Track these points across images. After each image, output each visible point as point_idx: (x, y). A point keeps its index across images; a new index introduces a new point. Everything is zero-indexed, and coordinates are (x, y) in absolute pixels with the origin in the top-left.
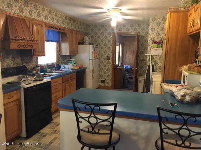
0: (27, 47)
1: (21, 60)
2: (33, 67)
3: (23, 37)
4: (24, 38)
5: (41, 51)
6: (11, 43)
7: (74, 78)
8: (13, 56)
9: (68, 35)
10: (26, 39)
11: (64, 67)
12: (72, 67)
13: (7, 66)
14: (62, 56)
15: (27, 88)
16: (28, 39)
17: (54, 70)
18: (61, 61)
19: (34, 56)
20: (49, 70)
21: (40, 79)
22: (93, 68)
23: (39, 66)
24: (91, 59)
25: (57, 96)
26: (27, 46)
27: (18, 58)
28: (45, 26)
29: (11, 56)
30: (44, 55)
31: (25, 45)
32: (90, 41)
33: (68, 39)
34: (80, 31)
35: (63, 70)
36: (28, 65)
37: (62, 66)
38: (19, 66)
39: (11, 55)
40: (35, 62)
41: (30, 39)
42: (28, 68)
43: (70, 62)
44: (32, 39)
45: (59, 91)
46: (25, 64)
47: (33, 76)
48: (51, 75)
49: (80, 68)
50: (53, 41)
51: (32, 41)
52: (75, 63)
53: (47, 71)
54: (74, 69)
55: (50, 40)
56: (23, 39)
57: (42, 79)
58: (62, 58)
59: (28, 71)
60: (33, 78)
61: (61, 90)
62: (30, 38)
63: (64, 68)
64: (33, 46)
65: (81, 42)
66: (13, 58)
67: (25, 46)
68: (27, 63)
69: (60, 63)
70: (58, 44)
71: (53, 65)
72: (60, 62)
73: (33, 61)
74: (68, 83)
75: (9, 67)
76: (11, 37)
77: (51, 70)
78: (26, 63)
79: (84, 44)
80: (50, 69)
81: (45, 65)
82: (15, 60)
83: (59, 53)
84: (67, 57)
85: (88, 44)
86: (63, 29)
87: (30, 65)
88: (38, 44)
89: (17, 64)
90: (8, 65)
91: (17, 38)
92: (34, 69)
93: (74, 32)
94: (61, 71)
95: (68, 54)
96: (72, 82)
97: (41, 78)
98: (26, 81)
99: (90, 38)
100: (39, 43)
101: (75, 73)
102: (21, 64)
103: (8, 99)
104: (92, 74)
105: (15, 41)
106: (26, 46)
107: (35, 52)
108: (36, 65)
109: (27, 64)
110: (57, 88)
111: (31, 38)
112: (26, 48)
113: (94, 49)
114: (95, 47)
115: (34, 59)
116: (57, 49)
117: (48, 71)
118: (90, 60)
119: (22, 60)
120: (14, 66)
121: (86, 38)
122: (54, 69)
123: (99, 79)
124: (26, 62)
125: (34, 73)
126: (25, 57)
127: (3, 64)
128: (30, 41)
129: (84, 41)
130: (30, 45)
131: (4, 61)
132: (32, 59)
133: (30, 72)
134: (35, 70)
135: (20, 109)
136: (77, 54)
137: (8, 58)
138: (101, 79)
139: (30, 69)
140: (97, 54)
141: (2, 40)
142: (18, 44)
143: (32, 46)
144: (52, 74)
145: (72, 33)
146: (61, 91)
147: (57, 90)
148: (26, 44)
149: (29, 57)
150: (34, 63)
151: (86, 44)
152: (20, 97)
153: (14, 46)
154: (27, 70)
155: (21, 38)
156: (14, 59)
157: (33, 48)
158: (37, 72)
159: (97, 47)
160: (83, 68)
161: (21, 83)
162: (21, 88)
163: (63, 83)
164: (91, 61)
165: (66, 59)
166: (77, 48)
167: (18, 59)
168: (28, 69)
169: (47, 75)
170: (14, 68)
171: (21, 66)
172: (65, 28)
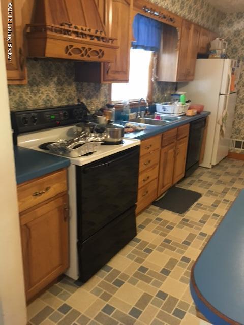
0: (89, 56)
1: (77, 89)
2: (100, 107)
3: (79, 27)
4: (82, 30)
5: (120, 70)
6: (48, 40)
7: (186, 137)
8: (58, 79)
9: (179, 34)
10: (87, 32)
11: (164, 108)
12: (181, 110)
13: (46, 102)
14: (159, 83)
15: (83, 165)
16: (93, 32)
17: (143, 116)
18: (158, 94)
19: (104, 81)
20: (132, 115)
21: (116, 140)
22: (224, 114)
23: (112, 106)
24: (223, 92)
25: (148, 178)
26: (89, 53)
27: (70, 84)
28: (134, 5)
29: (55, 79)
30: (126, 81)
31: (84, 48)
32: (224, 50)
33: (179, 43)
34: (204, 25)
35: (162, 115)
36: (91, 102)
37: (159, 106)
38: (71, 103)
39: (54, 76)
40: (106, 96)
41: (98, 34)
42: (89, 109)
43: (177, 97)
44: (103, 35)
45: (153, 167)
46: (84, 100)
47: (100, 131)
48: (139, 128)
49: (198, 113)
50: (146, 48)
51: (103, 38)
52: (188, 102)
53: (128, 117)
54: (185, 115)
55: (140, 44)
56: (80, 31)
57: (120, 140)
58: (160, 89)
59: (90, 116)
60: (99, 139)
61: (157, 164)
62: (97, 32)
63: (162, 111)
64: (103, 54)
65: (204, 52)
66: (60, 83)
67: (84, 52)
68: (89, 97)
69: (155, 100)
70: (154, 54)
71: (142, 104)
72: (155, 97)
73: (102, 93)
74: (172, 148)
75: (49, 105)
76: (49, 22)
77: (137, 116)
78: (87, 99)
79: (210, 56)
80: (134, 114)
81: (125, 103)
82: (62, 89)
83: (155, 76)
84: (169, 87)
85: (219, 56)
86: (172, 17)
87: (94, 102)
88: (115, 48)
89: (68, 100)
90: (48, 100)
91: (66, 27)
92: (102, 111)
93: (192, 27)
94: (158, 117)
95: (175, 80)
96: (180, 144)
97: (117, 137)
98: (82, 147)
99: (225, 44)
100: (118, 47)
101: (189, 125)
102: (77, 98)
103: (36, 195)
104: (222, 126)
105: (58, 35)
106: (86, 52)
107: (108, 72)
108: (108, 102)
109: (89, 101)
110: (149, 162)
111: (101, 32)
112: (86, 58)
113: (233, 69)
114: (235, 66)
115: (104, 88)
116: (151, 67)
117: (130, 118)
118: (220, 95)
119: (79, 90)
120: (60, 104)
121: (217, 44)
122: (143, 112)
123: (231, 137)
124: (86, 94)
125: (103, 125)
126: (85, 84)
127: (37, 98)
128: (98, 38)
129: (211, 49)
130: (97, 49)
131: (38, 91)
132: (99, 89)
133: (94, 118)
134: (105, 115)
135: (66, 217)
136: (192, 80)
137: (47, 84)
138: (237, 138)
139: (93, 112)
140: (236, 82)
141: (28, 31)
142: (68, 44)
143: (100, 54)
144: (140, 126)
145: (189, 29)
146: (158, 166)
147: (150, 165)
148: (87, 47)
149: (92, 84)
150: (102, 99)
151: (215, 58)
152: (66, 187)
153: (55, 48)
154: (88, 114)
155: (76, 28)
156: (60, 87)
157: (104, 59)
158: (109, 122)
159: (238, 66)
160: (202, 113)
161: (70, 152)
162: (68, 164)
163: (162, 147)
164: (223, 97)
165: (166, 90)
166: (194, 66)
167: (70, 88)
168: (89, 112)
169: (131, 129)
170: (60, 108)
171: (76, 103)
172: (176, 14)
